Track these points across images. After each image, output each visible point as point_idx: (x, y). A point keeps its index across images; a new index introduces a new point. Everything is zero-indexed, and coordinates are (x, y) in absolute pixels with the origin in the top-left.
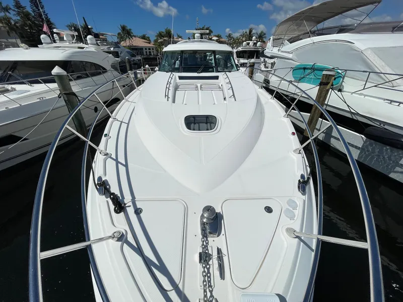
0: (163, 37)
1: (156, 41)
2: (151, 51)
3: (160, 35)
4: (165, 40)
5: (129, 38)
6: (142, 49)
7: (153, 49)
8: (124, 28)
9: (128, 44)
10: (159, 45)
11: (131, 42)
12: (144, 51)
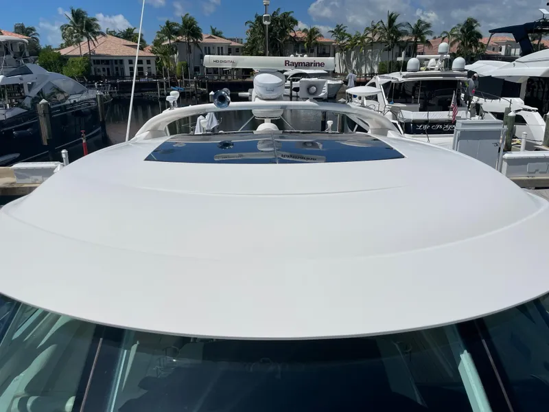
0: (177, 34)
1: (157, 43)
2: (145, 65)
3: (170, 30)
4: (178, 41)
5: (89, 38)
6: (121, 61)
7: (149, 62)
8: (78, 16)
9: (85, 51)
10: (165, 54)
11: (92, 47)
12: (127, 66)
